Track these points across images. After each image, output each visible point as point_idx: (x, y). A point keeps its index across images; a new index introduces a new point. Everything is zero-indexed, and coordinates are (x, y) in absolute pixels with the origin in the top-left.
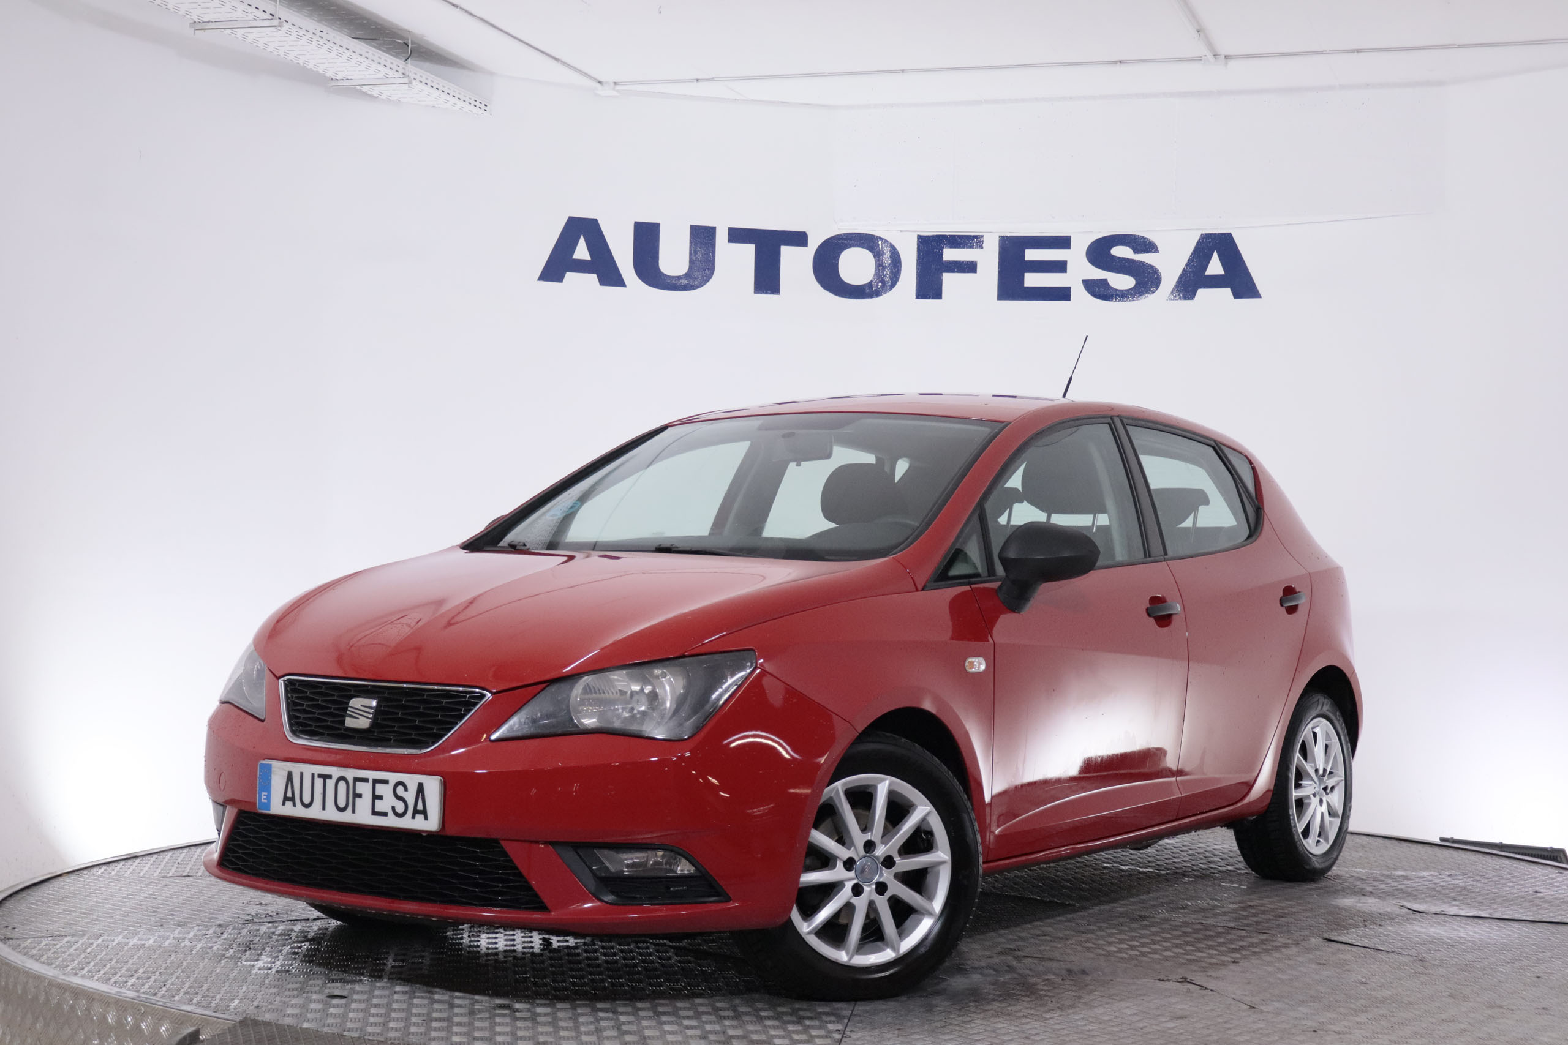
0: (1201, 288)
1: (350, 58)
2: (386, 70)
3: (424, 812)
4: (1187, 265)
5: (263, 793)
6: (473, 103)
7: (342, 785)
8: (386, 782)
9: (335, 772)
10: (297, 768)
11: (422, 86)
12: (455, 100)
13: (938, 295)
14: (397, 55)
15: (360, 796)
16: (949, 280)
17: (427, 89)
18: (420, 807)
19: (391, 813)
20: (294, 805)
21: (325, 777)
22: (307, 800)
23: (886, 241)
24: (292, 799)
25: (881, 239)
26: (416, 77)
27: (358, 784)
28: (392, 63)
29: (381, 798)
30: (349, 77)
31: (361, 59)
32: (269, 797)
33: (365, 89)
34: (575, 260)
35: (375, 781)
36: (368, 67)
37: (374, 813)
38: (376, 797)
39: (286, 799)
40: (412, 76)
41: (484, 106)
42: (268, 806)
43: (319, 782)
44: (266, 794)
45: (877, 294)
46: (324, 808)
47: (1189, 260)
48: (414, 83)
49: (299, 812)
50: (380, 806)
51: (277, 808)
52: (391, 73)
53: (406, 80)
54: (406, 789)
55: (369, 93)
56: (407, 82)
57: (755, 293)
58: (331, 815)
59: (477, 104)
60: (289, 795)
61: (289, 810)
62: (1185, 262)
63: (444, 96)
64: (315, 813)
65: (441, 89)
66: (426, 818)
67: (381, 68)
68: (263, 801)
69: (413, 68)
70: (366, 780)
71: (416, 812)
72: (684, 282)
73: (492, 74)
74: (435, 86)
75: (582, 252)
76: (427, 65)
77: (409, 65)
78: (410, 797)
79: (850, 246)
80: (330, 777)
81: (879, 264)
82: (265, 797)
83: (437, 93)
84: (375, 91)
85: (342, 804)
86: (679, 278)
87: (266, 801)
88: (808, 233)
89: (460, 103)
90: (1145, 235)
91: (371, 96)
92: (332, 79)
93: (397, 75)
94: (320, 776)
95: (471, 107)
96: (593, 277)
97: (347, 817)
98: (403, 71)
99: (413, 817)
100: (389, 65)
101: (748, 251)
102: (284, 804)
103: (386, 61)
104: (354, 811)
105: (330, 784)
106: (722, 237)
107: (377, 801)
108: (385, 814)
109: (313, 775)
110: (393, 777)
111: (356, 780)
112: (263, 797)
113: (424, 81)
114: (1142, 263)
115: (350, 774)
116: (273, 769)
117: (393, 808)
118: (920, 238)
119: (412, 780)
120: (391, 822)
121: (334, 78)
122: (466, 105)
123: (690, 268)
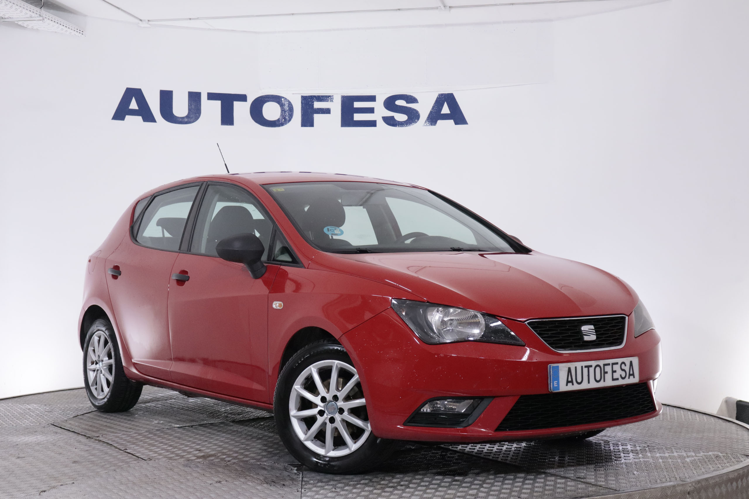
0: (439, 120)
1: (11, 7)
2: (31, 13)
3: (633, 375)
4: (432, 109)
5: (555, 382)
6: (76, 30)
7: (598, 369)
8: (617, 363)
9: (594, 363)
10: (572, 365)
11: (50, 22)
12: (67, 29)
13: (312, 125)
14: (36, 6)
15: (607, 373)
16: (317, 117)
17: (52, 23)
18: (631, 373)
19: (620, 378)
20: (573, 384)
21: (588, 367)
22: (579, 380)
23: (286, 99)
24: (572, 382)
25: (283, 97)
26: (46, 16)
27: (606, 367)
28: (34, 10)
29: (615, 371)
30: (11, 17)
31: (17, 7)
32: (558, 384)
33: (20, 23)
34: (130, 109)
35: (613, 364)
36: (21, 12)
37: (613, 380)
38: (614, 372)
39: (568, 382)
40: (44, 16)
41: (82, 32)
42: (558, 387)
43: (585, 370)
44: (557, 382)
45: (282, 125)
46: (589, 383)
47: (433, 106)
48: (45, 19)
49: (576, 387)
50: (616, 376)
51: (563, 387)
52: (34, 15)
53: (41, 18)
54: (625, 365)
55: (22, 25)
56: (42, 19)
57: (222, 125)
58: (593, 385)
59: (78, 31)
60: (570, 379)
61: (570, 388)
62: (431, 107)
63: (61, 27)
64: (585, 386)
65: (59, 23)
66: (634, 377)
67: (28, 12)
68: (555, 386)
69: (44, 12)
70: (609, 364)
71: (630, 375)
72: (186, 120)
73: (85, 16)
74: (56, 22)
75: (134, 105)
76: (52, 11)
77: (43, 10)
78: (627, 368)
79: (268, 101)
80: (591, 366)
81: (283, 111)
82: (556, 384)
83: (57, 25)
84: (25, 24)
85: (598, 378)
86: (183, 118)
87: (557, 386)
88: (247, 95)
89: (69, 30)
90: (412, 95)
91: (23, 27)
92: (2, 18)
93: (36, 16)
94: (586, 367)
95: (75, 33)
96: (140, 118)
97: (601, 385)
98: (39, 14)
99: (629, 378)
100: (32, 11)
101: (218, 104)
102: (567, 385)
103: (30, 8)
104: (604, 381)
105: (592, 370)
106: (204, 97)
107: (614, 373)
108: (617, 379)
109: (582, 367)
110: (619, 361)
111: (605, 365)
112: (555, 384)
113: (51, 19)
114: (411, 108)
115: (601, 363)
116: (559, 368)
117: (621, 375)
118: (302, 97)
119: (627, 360)
120: (621, 382)
121: (3, 17)
122: (72, 31)
123: (189, 113)
